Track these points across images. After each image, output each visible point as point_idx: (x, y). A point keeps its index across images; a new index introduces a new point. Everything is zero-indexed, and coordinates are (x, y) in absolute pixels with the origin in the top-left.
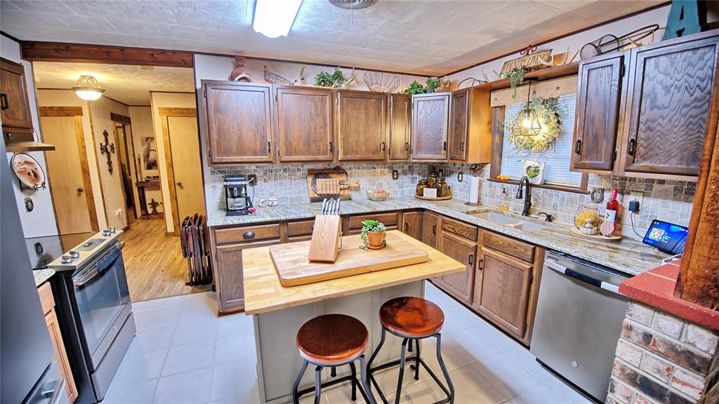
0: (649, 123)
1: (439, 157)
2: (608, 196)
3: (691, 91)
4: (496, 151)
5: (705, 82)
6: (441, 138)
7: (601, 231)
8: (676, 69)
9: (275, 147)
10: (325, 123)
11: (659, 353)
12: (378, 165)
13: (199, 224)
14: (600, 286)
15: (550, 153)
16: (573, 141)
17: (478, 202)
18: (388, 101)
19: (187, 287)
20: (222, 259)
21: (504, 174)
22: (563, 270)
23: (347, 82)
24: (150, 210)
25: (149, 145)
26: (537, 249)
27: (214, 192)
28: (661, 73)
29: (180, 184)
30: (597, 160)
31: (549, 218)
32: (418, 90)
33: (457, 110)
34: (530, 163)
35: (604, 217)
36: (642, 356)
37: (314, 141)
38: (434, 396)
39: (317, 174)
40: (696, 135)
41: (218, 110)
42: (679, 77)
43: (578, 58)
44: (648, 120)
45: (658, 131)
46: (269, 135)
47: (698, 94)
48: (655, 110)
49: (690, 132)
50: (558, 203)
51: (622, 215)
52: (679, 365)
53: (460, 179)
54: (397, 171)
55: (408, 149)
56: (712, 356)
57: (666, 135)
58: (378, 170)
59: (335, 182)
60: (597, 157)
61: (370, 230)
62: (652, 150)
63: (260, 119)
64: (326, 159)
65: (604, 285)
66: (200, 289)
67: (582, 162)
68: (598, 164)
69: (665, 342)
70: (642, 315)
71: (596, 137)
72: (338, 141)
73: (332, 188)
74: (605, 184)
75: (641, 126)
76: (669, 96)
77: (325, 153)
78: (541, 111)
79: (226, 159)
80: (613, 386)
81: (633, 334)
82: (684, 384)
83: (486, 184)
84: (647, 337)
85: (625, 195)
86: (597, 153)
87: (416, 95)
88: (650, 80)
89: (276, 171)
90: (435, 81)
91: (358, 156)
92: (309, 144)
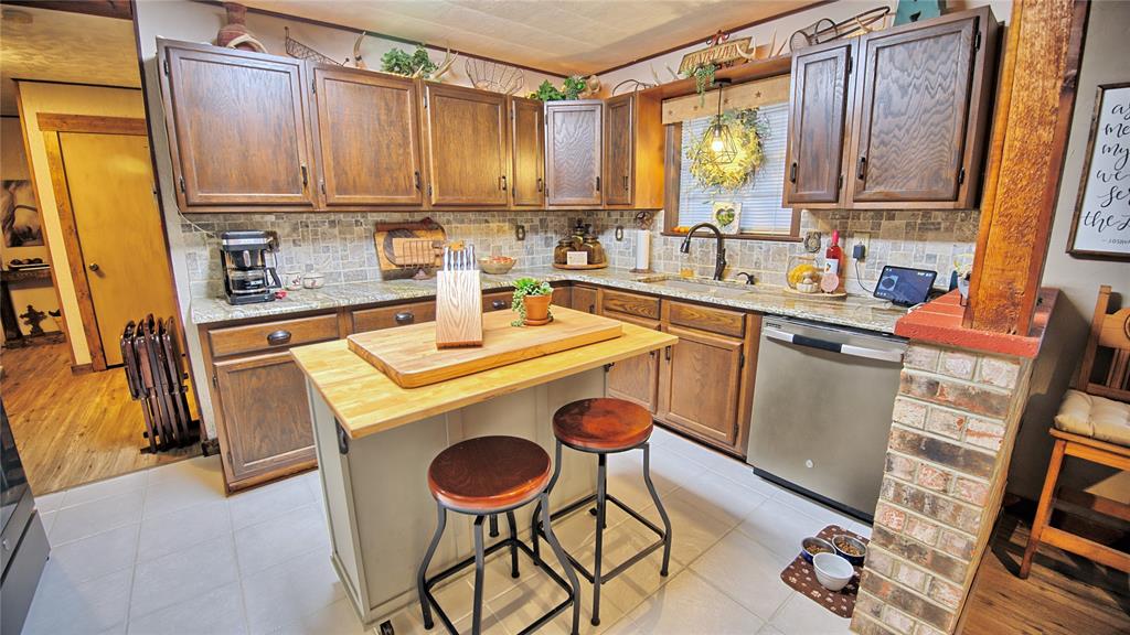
0: (882, 135)
1: (591, 201)
2: (826, 242)
3: (933, 92)
4: (670, 192)
5: (948, 80)
6: (592, 172)
7: (823, 286)
8: (914, 64)
9: (315, 177)
10: (405, 137)
11: (948, 403)
12: (494, 216)
13: (161, 331)
14: (839, 351)
15: (747, 190)
16: (786, 165)
17: (649, 268)
18: (509, 109)
19: (146, 455)
20: (228, 385)
21: (685, 223)
22: (789, 337)
23: (438, 72)
24: (26, 330)
25: (12, 197)
26: (750, 317)
27: (193, 268)
28: (896, 68)
29: (96, 268)
30: (818, 189)
31: (751, 280)
32: (553, 94)
33: (615, 127)
34: (721, 205)
35: (822, 270)
36: (927, 413)
37: (387, 169)
38: (635, 545)
39: (393, 230)
40: (939, 148)
41: (195, 101)
42: (918, 73)
43: (786, 51)
44: (881, 132)
45: (894, 145)
46: (302, 155)
47: (940, 95)
48: (890, 118)
49: (932, 145)
50: (762, 258)
51: (844, 266)
52: (973, 412)
53: (619, 237)
54: (523, 227)
55: (541, 188)
56: (1012, 391)
57: (904, 150)
58: (494, 225)
59: (425, 244)
60: (818, 186)
61: (529, 293)
62: (886, 170)
63: (283, 124)
64: (410, 202)
65: (845, 349)
66: (175, 455)
67: (799, 193)
68: (820, 195)
69: (955, 387)
70: (924, 359)
71: (816, 158)
72: (428, 170)
73: (420, 253)
74: (821, 226)
75: (873, 138)
76: (906, 99)
77: (407, 192)
78: (737, 128)
79: (217, 196)
80: (890, 463)
81: (914, 386)
82: (980, 435)
83: (660, 240)
84: (933, 386)
85: (848, 240)
86: (818, 179)
87: (550, 103)
88: (883, 78)
89: (316, 224)
90: (576, 81)
91: (464, 198)
92: (378, 175)
